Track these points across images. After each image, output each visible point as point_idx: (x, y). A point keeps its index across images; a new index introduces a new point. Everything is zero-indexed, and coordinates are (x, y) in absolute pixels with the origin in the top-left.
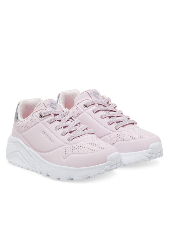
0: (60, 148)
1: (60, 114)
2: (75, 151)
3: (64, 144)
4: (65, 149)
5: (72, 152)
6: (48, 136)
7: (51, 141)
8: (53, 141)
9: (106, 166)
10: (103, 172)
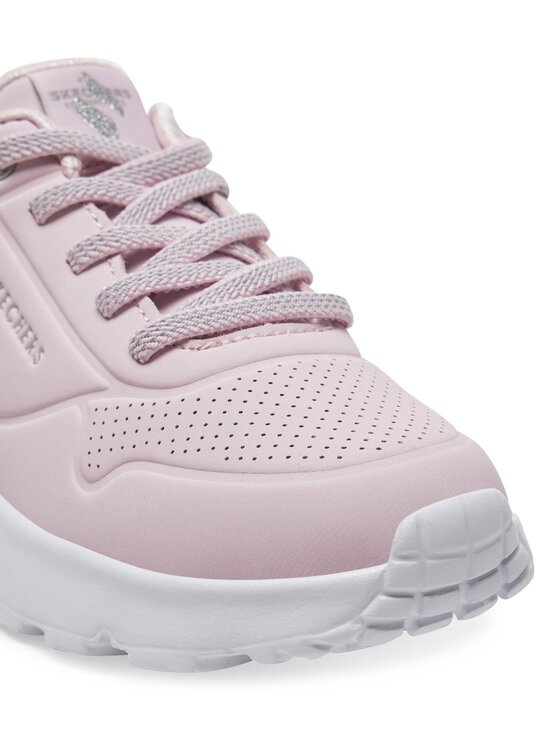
0: (74, 410)
1: (124, 166)
2: (166, 441)
3: (101, 379)
4: (100, 416)
5: (141, 449)
6: (14, 306)
7: (30, 347)
8: (42, 350)
9: (382, 598)
10: (354, 640)
